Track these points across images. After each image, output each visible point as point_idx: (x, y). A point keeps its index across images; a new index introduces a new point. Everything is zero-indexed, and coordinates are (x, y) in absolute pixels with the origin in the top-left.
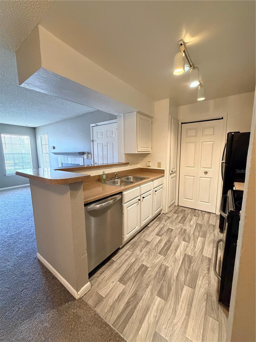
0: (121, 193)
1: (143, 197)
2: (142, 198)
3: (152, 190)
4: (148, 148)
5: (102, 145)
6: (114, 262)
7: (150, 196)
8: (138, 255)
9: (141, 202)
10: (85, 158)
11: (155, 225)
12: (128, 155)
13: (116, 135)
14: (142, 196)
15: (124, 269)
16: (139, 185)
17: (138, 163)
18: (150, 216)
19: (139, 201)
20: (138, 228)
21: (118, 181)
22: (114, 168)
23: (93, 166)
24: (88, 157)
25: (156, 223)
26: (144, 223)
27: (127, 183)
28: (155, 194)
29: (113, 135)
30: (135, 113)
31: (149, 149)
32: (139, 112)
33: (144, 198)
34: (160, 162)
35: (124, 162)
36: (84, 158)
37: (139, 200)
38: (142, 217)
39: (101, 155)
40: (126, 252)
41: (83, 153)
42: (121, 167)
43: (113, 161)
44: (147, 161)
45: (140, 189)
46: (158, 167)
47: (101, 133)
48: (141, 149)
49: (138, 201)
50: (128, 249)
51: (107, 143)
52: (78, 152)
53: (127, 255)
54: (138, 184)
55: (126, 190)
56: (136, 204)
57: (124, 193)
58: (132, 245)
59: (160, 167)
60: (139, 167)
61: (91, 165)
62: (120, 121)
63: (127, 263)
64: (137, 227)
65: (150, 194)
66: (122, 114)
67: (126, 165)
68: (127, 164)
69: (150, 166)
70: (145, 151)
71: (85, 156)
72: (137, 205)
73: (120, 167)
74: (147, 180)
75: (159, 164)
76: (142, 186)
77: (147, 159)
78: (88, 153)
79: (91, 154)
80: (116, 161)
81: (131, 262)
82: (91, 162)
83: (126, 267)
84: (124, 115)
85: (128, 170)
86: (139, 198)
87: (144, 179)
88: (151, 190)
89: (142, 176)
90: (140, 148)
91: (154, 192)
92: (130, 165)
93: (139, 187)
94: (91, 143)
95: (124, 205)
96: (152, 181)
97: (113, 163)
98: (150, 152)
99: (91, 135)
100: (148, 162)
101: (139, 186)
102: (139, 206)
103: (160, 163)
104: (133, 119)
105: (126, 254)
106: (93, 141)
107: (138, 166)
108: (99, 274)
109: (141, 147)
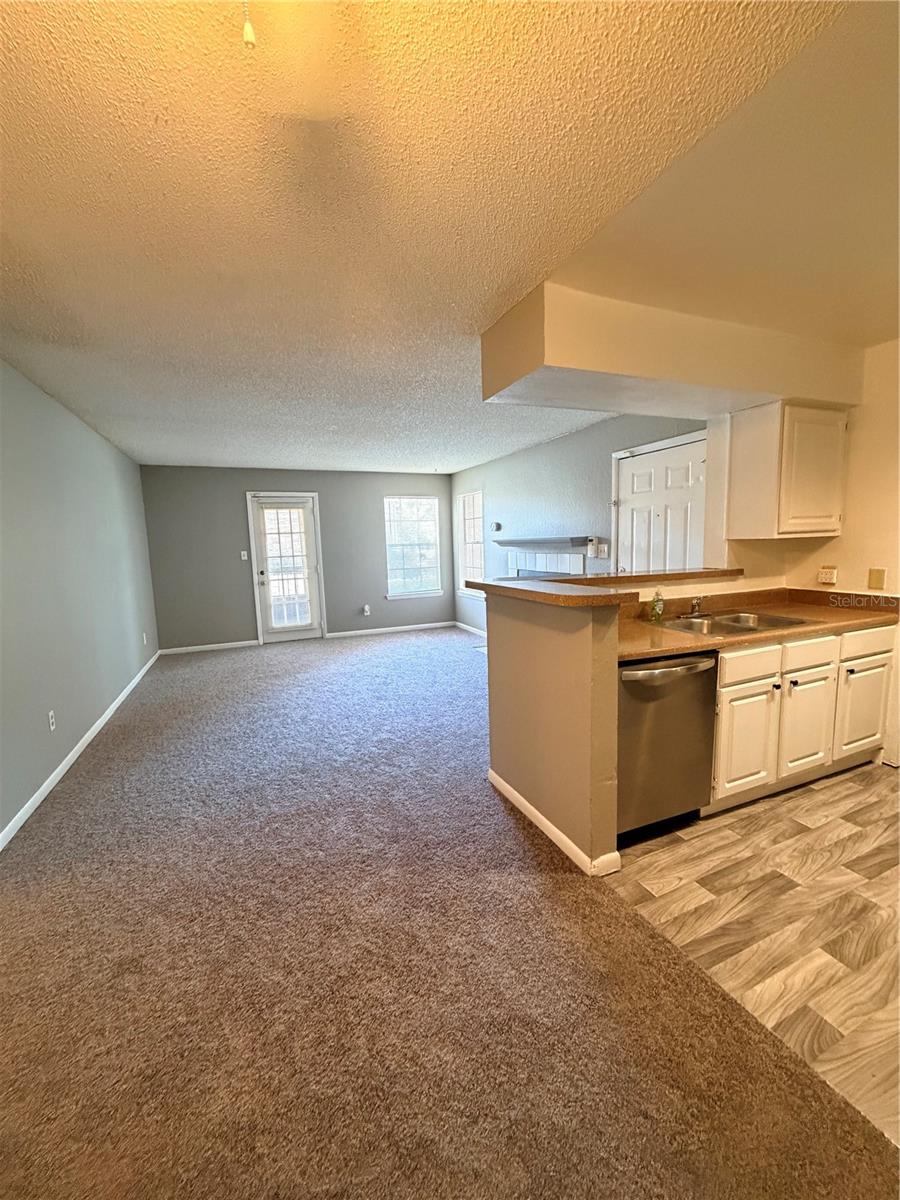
0: (713, 653)
1: (792, 682)
2: (786, 686)
3: (832, 666)
4: (827, 520)
5: (646, 515)
6: (680, 840)
7: (823, 682)
8: (764, 849)
9: (782, 695)
10: (589, 555)
11: (842, 790)
12: (740, 545)
13: (698, 478)
14: (788, 676)
15: (713, 864)
16: (780, 640)
17: (780, 573)
18: (821, 755)
19: (777, 692)
20: (764, 777)
21: (702, 624)
22: (688, 584)
23: (613, 575)
24: (598, 552)
25: (845, 786)
26: (791, 768)
27: (735, 628)
28: (847, 680)
29: (688, 481)
30: (777, 406)
31: (833, 524)
32: (789, 403)
33: (795, 683)
34: (878, 571)
35: (725, 566)
36: (585, 557)
37: (778, 687)
38: (785, 744)
39: (644, 544)
40: (720, 829)
41: (583, 542)
42: (713, 582)
43: (685, 564)
44: (822, 565)
45: (783, 652)
46: (870, 588)
47: (647, 478)
48: (794, 524)
49: (771, 688)
50: (730, 827)
51: (666, 507)
52: (572, 539)
53: (723, 838)
54: (774, 636)
55: (732, 646)
56: (764, 697)
57: (725, 655)
58: (742, 820)
59: (882, 589)
60: (784, 586)
61: (609, 574)
62: (721, 436)
63: (723, 855)
64: (763, 774)
65: (825, 679)
66: (729, 416)
67: (733, 577)
68: (735, 574)
69: (833, 584)
70: (813, 529)
71: (590, 550)
72: (769, 701)
73: (709, 582)
74: (813, 628)
75: (876, 577)
76: (789, 645)
77: (821, 557)
78: (601, 541)
79: (608, 541)
80: (695, 564)
81: (738, 856)
82: (609, 567)
83: (719, 862)
84: (732, 417)
85: (739, 594)
86: (776, 680)
87: (801, 623)
88: (828, 664)
89: (794, 616)
90: (793, 521)
91: (843, 673)
92: (745, 577)
93: (779, 647)
94: (610, 511)
95: (723, 690)
96: (838, 632)
97: (685, 569)
98: (834, 531)
99: (610, 487)
100: (823, 568)
101: (780, 644)
102: (775, 706)
103: (881, 573)
104: (768, 425)
105: (722, 834)
106: (617, 504)
107: (782, 582)
108: (640, 852)
109: (794, 518)
